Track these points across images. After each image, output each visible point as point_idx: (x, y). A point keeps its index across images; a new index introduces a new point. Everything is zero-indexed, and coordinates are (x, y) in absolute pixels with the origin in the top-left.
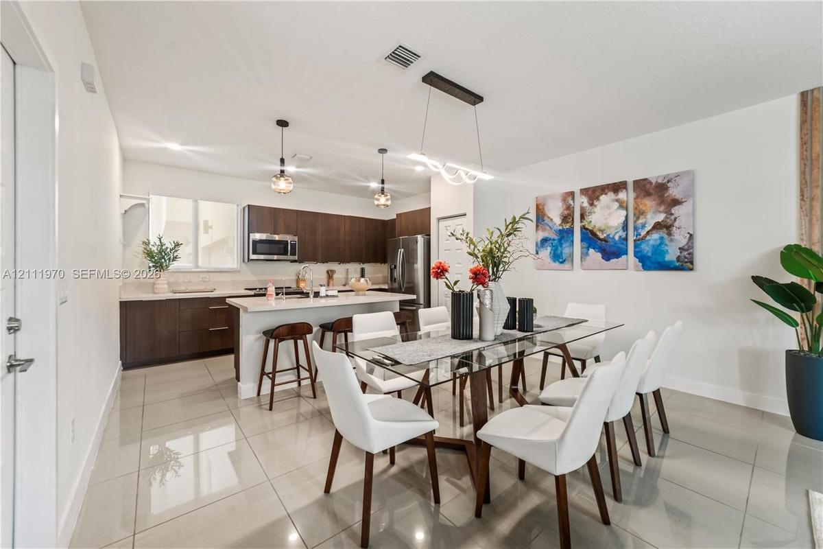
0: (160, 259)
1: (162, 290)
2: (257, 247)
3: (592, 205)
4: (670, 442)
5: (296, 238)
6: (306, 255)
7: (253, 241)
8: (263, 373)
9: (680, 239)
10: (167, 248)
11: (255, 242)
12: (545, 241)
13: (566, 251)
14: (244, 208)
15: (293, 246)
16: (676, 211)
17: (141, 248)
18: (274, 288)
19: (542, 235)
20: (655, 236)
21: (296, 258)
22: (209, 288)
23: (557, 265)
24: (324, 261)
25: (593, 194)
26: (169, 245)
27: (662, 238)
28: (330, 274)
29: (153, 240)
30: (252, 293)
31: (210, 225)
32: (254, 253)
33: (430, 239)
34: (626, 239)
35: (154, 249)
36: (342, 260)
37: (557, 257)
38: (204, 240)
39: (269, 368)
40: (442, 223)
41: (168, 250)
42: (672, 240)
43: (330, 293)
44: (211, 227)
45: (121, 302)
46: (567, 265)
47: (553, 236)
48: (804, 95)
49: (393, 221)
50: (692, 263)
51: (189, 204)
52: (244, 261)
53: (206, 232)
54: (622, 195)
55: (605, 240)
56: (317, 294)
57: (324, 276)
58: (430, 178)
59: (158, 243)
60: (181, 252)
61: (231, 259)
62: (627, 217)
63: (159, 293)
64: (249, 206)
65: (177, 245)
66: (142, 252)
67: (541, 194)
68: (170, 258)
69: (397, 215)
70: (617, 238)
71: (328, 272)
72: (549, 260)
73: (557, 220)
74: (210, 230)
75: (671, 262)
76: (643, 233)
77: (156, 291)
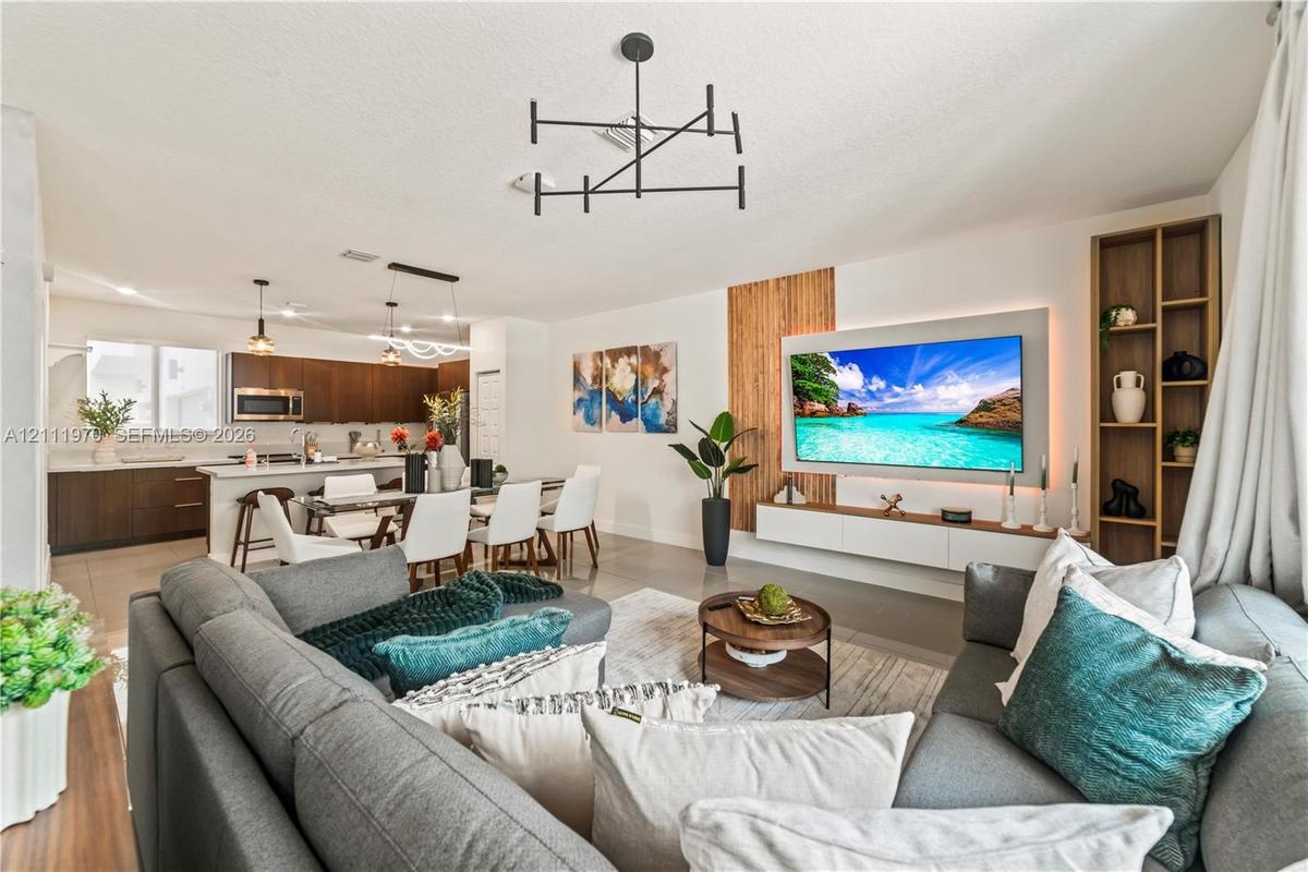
0: (104, 421)
1: (108, 457)
2: (244, 404)
3: (613, 366)
4: (599, 573)
5: (301, 394)
6: (316, 414)
7: (239, 396)
8: (237, 543)
9: (668, 405)
10: (114, 407)
11: (241, 398)
12: (580, 400)
13: (596, 412)
14: (227, 355)
15: (297, 402)
16: (665, 377)
17: (76, 407)
18: (255, 455)
19: (578, 395)
20: (653, 401)
21: (301, 417)
22: (176, 456)
23: (588, 427)
24: (343, 421)
25: (615, 355)
26: (116, 401)
27: (657, 403)
28: (354, 437)
29: (93, 394)
30: (237, 461)
31: (179, 366)
32: (241, 411)
33: (468, 397)
34: (637, 403)
35: (95, 408)
36: (369, 419)
37: (590, 420)
38: (168, 388)
39: (242, 539)
40: (481, 379)
41: (116, 409)
42: (663, 405)
43: (326, 459)
44: (182, 370)
45: (49, 474)
46: (596, 428)
47: (587, 397)
48: (730, 289)
49: (436, 370)
50: (676, 428)
51: (146, 352)
52: (226, 421)
53: (173, 376)
54: (633, 360)
55: (622, 402)
56: (310, 461)
57: (345, 439)
58: (469, 326)
59: (101, 399)
60: (134, 411)
61: (209, 419)
62: (637, 380)
63: (101, 463)
64: (233, 354)
65: (129, 403)
66: (76, 412)
67: (576, 352)
68: (118, 420)
69: (440, 365)
70: (630, 401)
71: (350, 434)
72: (584, 422)
73: (589, 381)
74: (179, 374)
75: (662, 425)
76: (646, 397)
77: (98, 460)
